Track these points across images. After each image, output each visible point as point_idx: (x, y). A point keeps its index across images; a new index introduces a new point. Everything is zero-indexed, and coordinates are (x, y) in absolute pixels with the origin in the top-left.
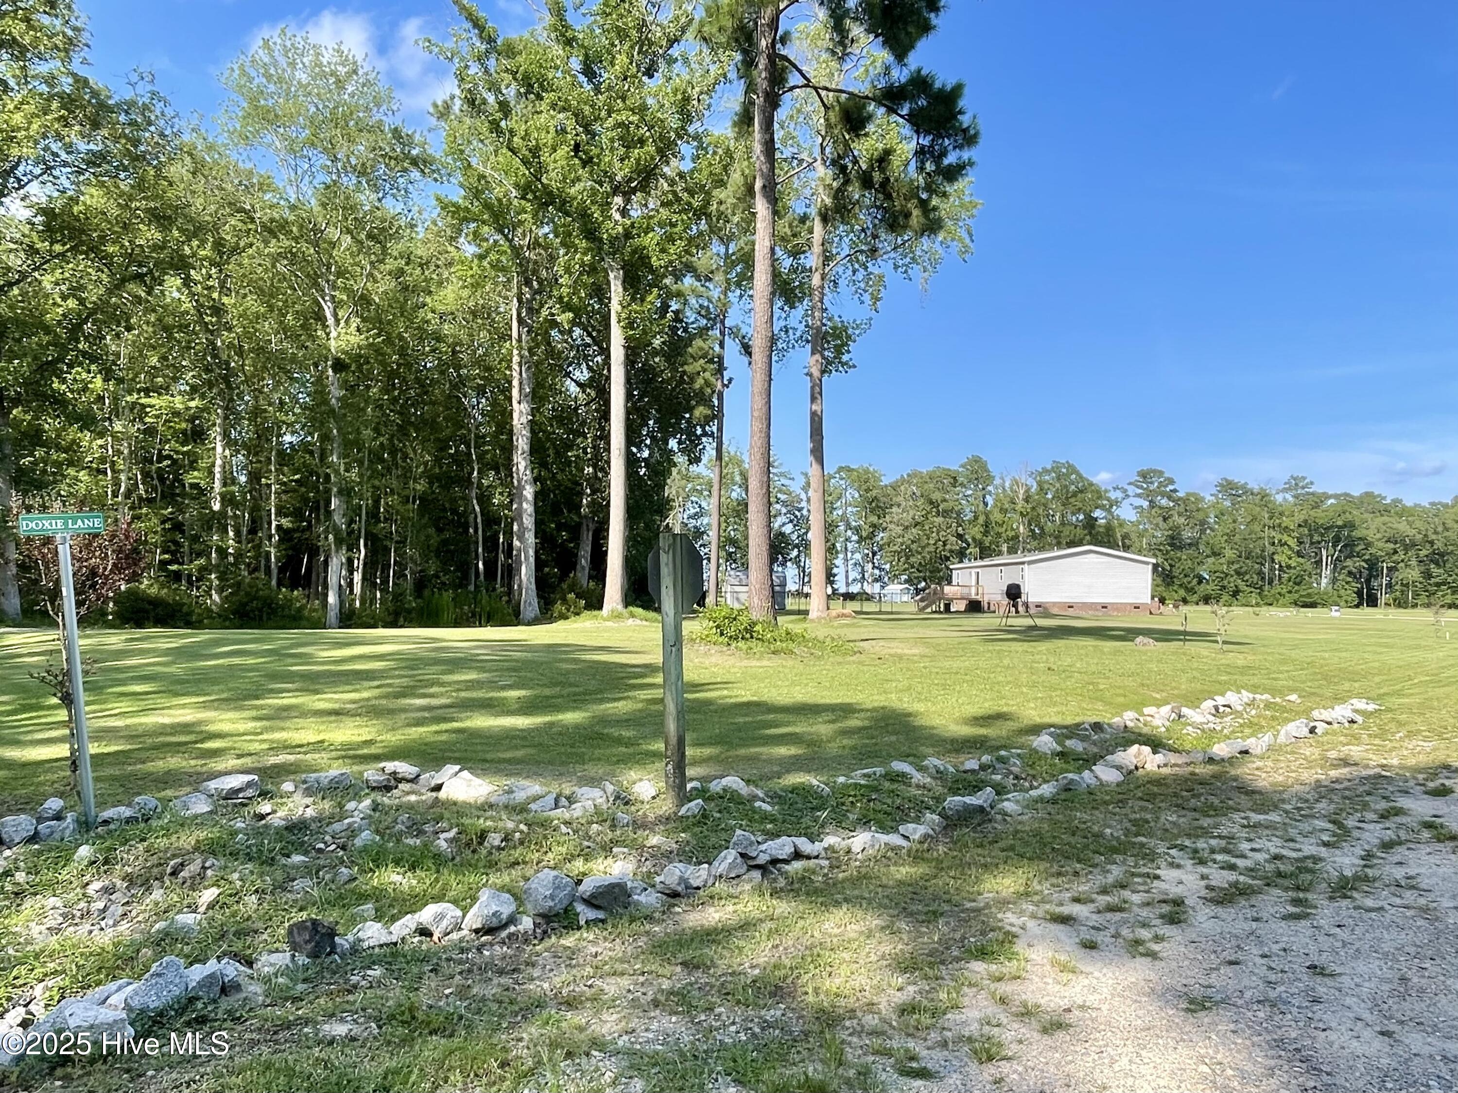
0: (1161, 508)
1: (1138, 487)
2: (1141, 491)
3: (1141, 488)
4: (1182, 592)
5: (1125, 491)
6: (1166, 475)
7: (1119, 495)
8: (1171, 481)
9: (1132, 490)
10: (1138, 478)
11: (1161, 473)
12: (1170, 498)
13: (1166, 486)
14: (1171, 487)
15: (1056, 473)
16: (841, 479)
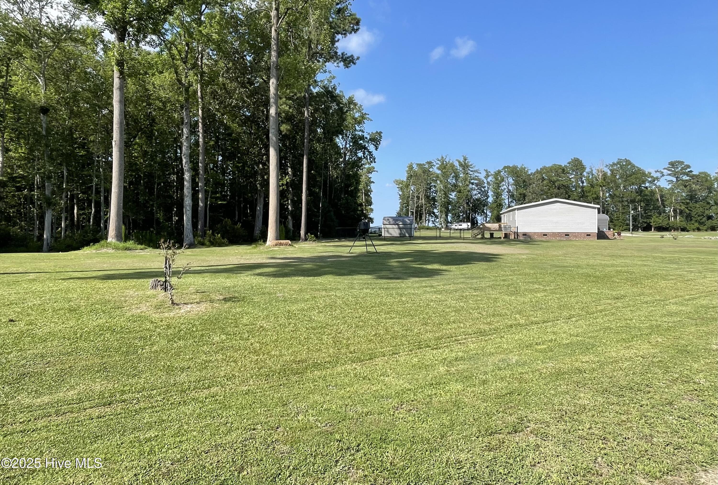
0: (683, 181)
1: (669, 170)
2: (670, 172)
3: (671, 171)
4: (697, 225)
5: (662, 173)
6: (685, 164)
7: (658, 175)
8: (689, 167)
9: (666, 172)
10: (669, 166)
11: (682, 163)
12: (688, 175)
13: (686, 169)
14: (689, 170)
15: (620, 165)
16: (505, 172)
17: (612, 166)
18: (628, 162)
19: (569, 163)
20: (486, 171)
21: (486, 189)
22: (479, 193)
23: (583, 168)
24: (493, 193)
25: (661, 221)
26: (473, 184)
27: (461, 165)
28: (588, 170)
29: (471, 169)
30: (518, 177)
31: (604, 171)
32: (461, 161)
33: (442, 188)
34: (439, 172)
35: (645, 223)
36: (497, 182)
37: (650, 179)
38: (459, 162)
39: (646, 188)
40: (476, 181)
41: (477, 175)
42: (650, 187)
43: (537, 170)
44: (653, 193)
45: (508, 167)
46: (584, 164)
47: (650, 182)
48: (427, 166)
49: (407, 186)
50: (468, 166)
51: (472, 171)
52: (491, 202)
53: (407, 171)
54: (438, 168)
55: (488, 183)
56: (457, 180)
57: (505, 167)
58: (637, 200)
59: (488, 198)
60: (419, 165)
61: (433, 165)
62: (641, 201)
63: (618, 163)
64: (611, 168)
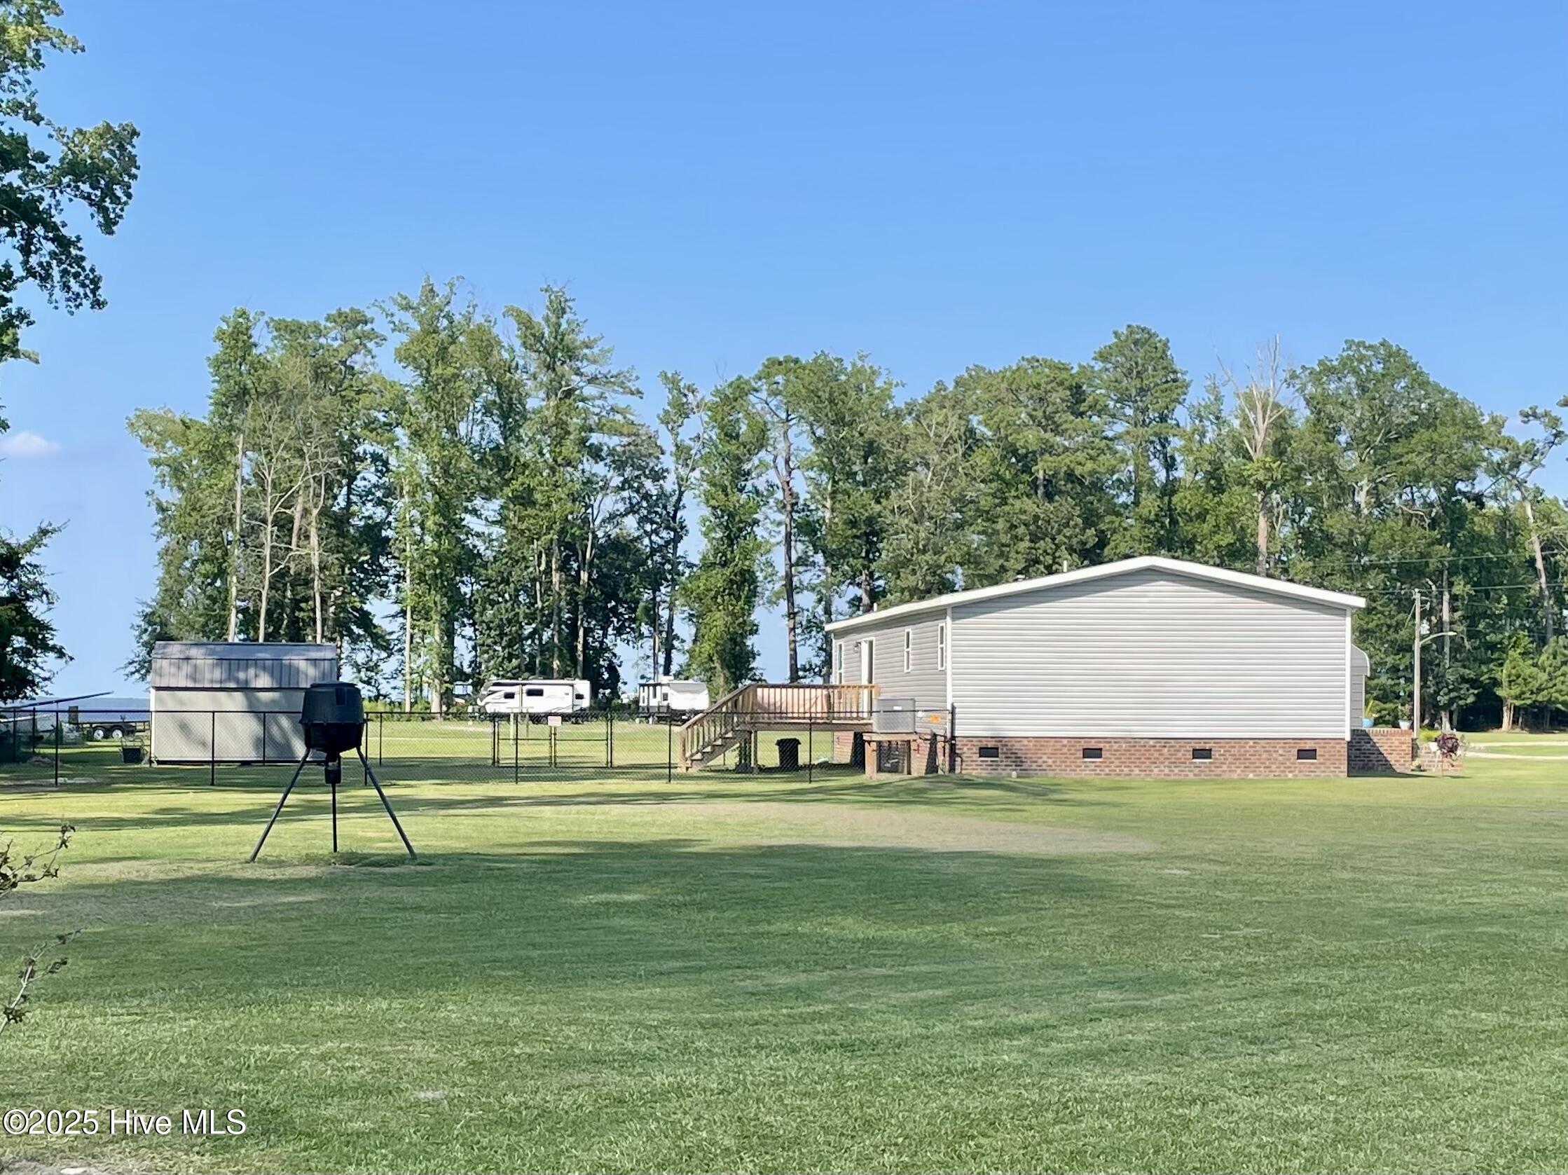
5: (1555, 422)
15: (1355, 372)
16: (775, 394)
17: (1316, 377)
18: (1398, 363)
19: (1103, 356)
20: (672, 382)
21: (669, 485)
22: (632, 510)
23: (1174, 385)
24: (707, 512)
25: (1543, 677)
26: (596, 454)
27: (532, 338)
28: (1196, 395)
29: (589, 369)
30: (839, 421)
31: (1276, 406)
32: (538, 319)
33: (424, 469)
34: (408, 377)
35: (1474, 683)
36: (732, 448)
37: (1497, 456)
38: (526, 324)
39: (1478, 500)
40: (613, 441)
41: (622, 401)
42: (1495, 496)
43: (941, 386)
44: (1508, 525)
45: (790, 365)
46: (1178, 366)
47: (1497, 471)
48: (333, 340)
49: (217, 455)
50: (571, 354)
51: (592, 380)
52: (695, 559)
53: (218, 364)
54: (405, 357)
55: (682, 452)
56: (509, 431)
57: (774, 365)
58: (1433, 563)
59: (677, 539)
60: (290, 331)
61: (372, 335)
62: (1453, 570)
63: (1347, 365)
64: (1310, 389)
